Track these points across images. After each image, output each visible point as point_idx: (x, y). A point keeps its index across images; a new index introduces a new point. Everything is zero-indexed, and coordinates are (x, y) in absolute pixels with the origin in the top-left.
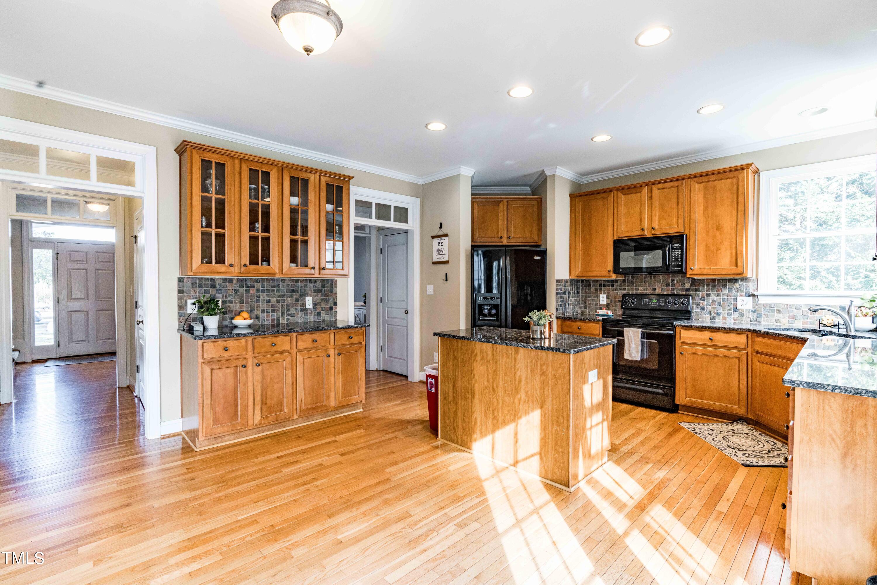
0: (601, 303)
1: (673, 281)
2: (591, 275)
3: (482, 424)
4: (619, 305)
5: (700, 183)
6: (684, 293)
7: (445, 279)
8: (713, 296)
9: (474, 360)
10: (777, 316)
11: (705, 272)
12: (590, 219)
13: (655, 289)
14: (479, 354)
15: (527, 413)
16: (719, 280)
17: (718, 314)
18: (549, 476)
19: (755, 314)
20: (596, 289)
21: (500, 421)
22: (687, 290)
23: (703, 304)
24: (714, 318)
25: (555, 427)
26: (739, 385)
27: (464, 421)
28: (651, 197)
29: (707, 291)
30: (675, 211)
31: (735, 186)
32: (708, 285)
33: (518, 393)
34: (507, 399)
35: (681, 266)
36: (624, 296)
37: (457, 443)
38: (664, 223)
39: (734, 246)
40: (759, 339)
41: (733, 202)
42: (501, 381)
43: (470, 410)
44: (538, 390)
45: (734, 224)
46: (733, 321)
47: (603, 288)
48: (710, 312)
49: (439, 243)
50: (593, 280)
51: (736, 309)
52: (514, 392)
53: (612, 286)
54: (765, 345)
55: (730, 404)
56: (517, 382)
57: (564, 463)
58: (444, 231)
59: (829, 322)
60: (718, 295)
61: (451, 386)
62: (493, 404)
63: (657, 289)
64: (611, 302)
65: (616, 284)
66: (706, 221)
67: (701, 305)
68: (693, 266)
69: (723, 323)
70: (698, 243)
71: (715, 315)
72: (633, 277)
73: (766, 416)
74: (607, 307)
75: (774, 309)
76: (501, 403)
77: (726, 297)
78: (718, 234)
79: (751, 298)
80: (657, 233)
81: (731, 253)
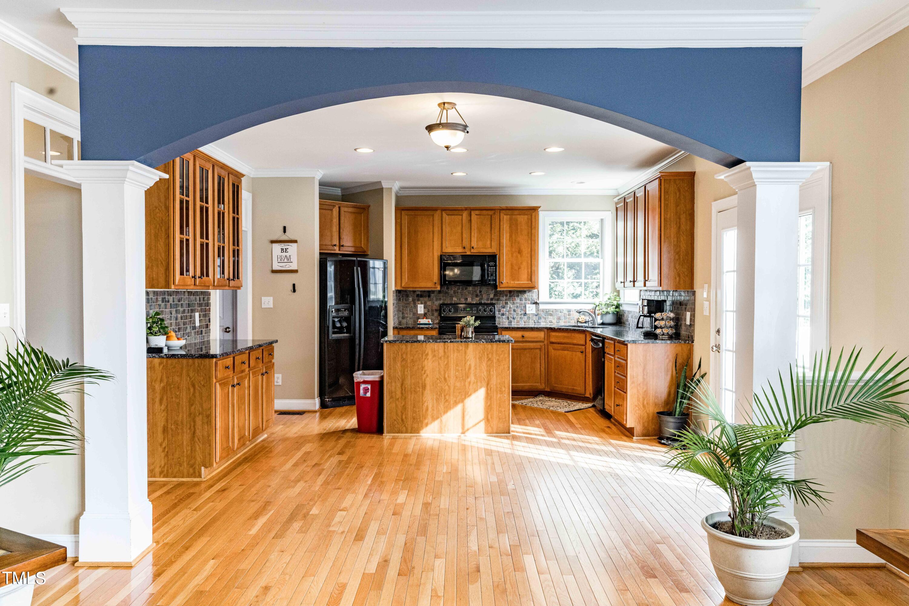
0: (419, 312)
1: (480, 292)
2: (418, 286)
3: (433, 410)
4: (436, 314)
5: (507, 215)
6: (489, 302)
7: (292, 291)
8: (510, 305)
9: (425, 359)
10: (550, 318)
11: (511, 285)
12: (416, 232)
13: (466, 299)
14: (430, 353)
15: (475, 391)
16: (514, 291)
17: (514, 318)
18: (495, 431)
19: (537, 317)
20: (413, 300)
21: (452, 402)
22: (492, 299)
23: (503, 310)
24: (511, 322)
25: (499, 395)
26: (540, 368)
27: (414, 412)
28: (470, 220)
29: (506, 300)
30: (489, 234)
31: (530, 222)
32: (506, 296)
33: (468, 377)
34: (458, 384)
35: (495, 280)
36: (441, 306)
37: (406, 432)
38: (480, 244)
39: (530, 266)
40: (553, 334)
41: (528, 233)
42: (452, 372)
43: (421, 400)
44: (485, 373)
45: (529, 250)
46: (523, 323)
47: (421, 299)
48: (508, 317)
49: (282, 249)
50: (411, 291)
51: (525, 314)
52: (464, 377)
53: (429, 296)
54: (557, 337)
55: (535, 383)
56: (467, 369)
57: (506, 418)
58: (290, 235)
59: (583, 319)
60: (514, 304)
61: (399, 385)
62: (445, 391)
63: (469, 299)
64: (428, 311)
65: (433, 295)
66: (512, 246)
67: (502, 312)
68: (503, 280)
69: (517, 325)
70: (506, 262)
71: (512, 319)
72: (448, 288)
73: (559, 386)
74: (425, 316)
75: (548, 313)
76: (452, 390)
77: (519, 305)
78: (519, 256)
79: (534, 305)
80: (475, 251)
81: (528, 272)
